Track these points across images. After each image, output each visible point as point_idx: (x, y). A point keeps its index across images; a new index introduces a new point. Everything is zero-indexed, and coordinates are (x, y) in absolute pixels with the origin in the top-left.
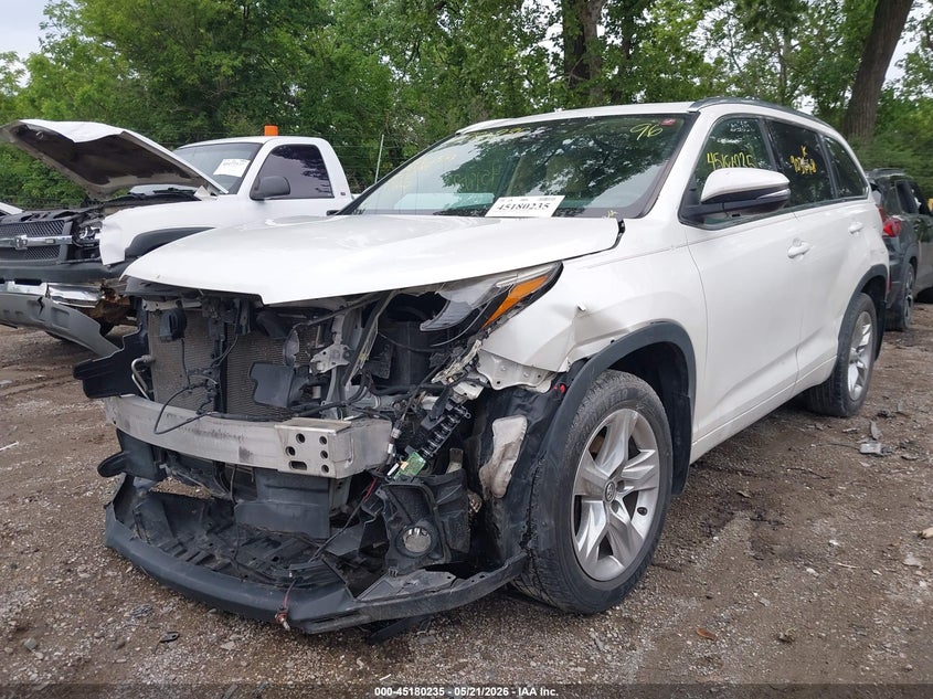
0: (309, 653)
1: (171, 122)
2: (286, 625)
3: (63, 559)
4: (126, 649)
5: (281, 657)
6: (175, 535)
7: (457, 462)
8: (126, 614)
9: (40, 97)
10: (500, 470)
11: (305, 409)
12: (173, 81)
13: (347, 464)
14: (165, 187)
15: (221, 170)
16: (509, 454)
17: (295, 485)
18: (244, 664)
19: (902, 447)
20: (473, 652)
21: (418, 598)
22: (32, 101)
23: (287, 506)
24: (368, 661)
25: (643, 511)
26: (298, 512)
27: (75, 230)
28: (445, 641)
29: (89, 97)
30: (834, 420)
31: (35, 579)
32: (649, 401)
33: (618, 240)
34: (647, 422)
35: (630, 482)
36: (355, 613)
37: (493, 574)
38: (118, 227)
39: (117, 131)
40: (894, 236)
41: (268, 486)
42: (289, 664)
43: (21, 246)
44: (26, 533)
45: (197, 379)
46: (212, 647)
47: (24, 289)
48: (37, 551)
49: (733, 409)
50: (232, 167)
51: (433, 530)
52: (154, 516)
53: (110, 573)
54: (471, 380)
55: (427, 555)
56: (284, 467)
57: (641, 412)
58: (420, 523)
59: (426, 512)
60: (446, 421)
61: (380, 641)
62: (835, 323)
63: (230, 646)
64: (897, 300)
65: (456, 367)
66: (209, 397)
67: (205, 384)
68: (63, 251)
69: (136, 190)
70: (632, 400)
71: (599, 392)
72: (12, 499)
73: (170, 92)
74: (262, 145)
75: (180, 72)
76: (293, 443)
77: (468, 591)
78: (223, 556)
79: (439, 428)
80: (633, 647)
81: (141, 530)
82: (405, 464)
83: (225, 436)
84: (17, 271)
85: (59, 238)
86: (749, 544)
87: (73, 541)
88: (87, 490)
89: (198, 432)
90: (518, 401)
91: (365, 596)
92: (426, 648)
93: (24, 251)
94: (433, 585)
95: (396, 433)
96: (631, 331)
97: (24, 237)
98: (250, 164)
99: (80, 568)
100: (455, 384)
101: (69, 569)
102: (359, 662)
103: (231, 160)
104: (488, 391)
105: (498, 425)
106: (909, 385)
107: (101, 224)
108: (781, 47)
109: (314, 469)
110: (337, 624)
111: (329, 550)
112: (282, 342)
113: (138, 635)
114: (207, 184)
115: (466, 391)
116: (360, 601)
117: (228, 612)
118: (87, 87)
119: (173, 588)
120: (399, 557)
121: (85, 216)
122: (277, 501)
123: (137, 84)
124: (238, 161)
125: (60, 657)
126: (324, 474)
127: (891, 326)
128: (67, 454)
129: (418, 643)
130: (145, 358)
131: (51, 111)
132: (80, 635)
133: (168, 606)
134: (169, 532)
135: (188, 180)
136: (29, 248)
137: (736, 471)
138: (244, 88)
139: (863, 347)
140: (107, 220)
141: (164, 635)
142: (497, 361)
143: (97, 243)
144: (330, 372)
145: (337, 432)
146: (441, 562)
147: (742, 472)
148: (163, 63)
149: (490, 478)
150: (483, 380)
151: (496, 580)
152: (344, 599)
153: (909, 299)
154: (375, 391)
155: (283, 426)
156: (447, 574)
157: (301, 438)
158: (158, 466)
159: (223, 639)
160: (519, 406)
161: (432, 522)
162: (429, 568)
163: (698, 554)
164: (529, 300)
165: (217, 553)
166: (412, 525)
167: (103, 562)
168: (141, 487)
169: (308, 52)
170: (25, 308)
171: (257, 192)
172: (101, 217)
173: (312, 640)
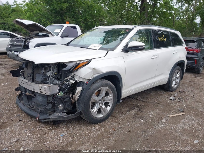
0: (43, 125)
1: (54, 18)
2: (38, 120)
3: (9, 105)
4: (13, 121)
5: (38, 125)
6: (28, 103)
7: (71, 94)
8: (15, 115)
9: (27, 12)
10: (77, 96)
11: (44, 82)
12: (54, 9)
13: (49, 93)
14: (44, 34)
15: (55, 31)
16: (78, 94)
17: (42, 96)
18: (31, 125)
19: (178, 99)
20: (71, 128)
21: (60, 117)
22: (26, 12)
23: (40, 99)
24: (52, 128)
25: (109, 106)
26: (42, 100)
27: (25, 42)
28: (67, 126)
29: (37, 12)
30: (169, 92)
31: (2, 108)
32: (110, 86)
33: (106, 55)
34: (110, 90)
35: (106, 100)
36: (49, 119)
37: (74, 114)
38: (33, 42)
39: (34, 23)
40: (198, 53)
41: (38, 95)
42: (39, 126)
43: (15, 44)
44: (4, 100)
45: (29, 75)
46: (27, 122)
47: (15, 53)
48: (5, 103)
49: (134, 88)
50: (58, 30)
51: (64, 106)
52: (25, 99)
53: (15, 108)
54: (73, 80)
55: (63, 110)
56: (39, 92)
57: (108, 87)
58: (61, 104)
59: (62, 103)
60: (67, 87)
61: (55, 124)
62: (168, 72)
63: (30, 122)
64: (198, 67)
65: (69, 77)
66: (31, 78)
67: (30, 76)
68: (23, 46)
69: (39, 34)
70: (106, 85)
71: (98, 83)
72: (4, 93)
73: (54, 11)
74: (64, 26)
75: (55, 7)
76: (41, 88)
77: (69, 117)
78: (35, 107)
79: (66, 88)
80: (100, 130)
81: (22, 101)
82: (60, 94)
83: (31, 86)
84: (14, 49)
85: (22, 43)
86: (134, 114)
87: (11, 102)
88: (17, 93)
89: (28, 85)
90: (82, 84)
91: (51, 116)
92: (63, 127)
93: (16, 45)
94: (62, 115)
95: (59, 88)
96: (104, 73)
97: (16, 43)
98: (61, 30)
99: (11, 107)
100: (70, 80)
101: (9, 107)
102: (50, 127)
103: (58, 29)
104: (76, 82)
105: (78, 88)
106: (191, 86)
107: (30, 41)
108: (194, 5)
109: (43, 93)
110: (46, 120)
111: (47, 108)
112: (42, 70)
113: (16, 119)
114: (51, 34)
115: (71, 81)
116: (50, 117)
117: (32, 117)
118: (36, 10)
119: (24, 112)
120: (57, 110)
121: (27, 39)
122: (39, 98)
123: (48, 9)
124: (59, 29)
125: (2, 121)
126: (45, 94)
127: (196, 72)
128: (16, 86)
129: (62, 125)
130: (23, 70)
131: (29, 14)
132: (6, 118)
133: (23, 115)
134: (27, 102)
135: (48, 33)
136: (17, 45)
137: (141, 100)
138: (69, 11)
139: (177, 77)
140: (31, 40)
141: (20, 120)
142: (78, 76)
143: (29, 45)
144: (49, 76)
145: (47, 87)
146: (66, 111)
147: (142, 101)
148: (52, 5)
149: (75, 97)
150: (75, 80)
151: (74, 116)
152: (48, 116)
153: (202, 67)
154: (57, 80)
155: (39, 85)
156: (66, 114)
157: (42, 87)
158: (25, 90)
159: (29, 121)
160: (82, 85)
161: (63, 104)
162: (63, 112)
163: (122, 115)
164: (84, 66)
165: (35, 106)
166: (59, 104)
167: (15, 106)
168: (24, 93)
169: (83, 3)
170: (15, 57)
171: (62, 36)
172: (30, 40)
173: (44, 123)
